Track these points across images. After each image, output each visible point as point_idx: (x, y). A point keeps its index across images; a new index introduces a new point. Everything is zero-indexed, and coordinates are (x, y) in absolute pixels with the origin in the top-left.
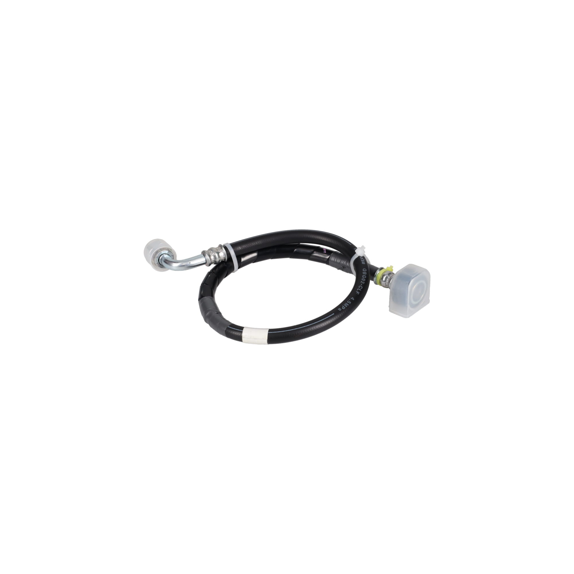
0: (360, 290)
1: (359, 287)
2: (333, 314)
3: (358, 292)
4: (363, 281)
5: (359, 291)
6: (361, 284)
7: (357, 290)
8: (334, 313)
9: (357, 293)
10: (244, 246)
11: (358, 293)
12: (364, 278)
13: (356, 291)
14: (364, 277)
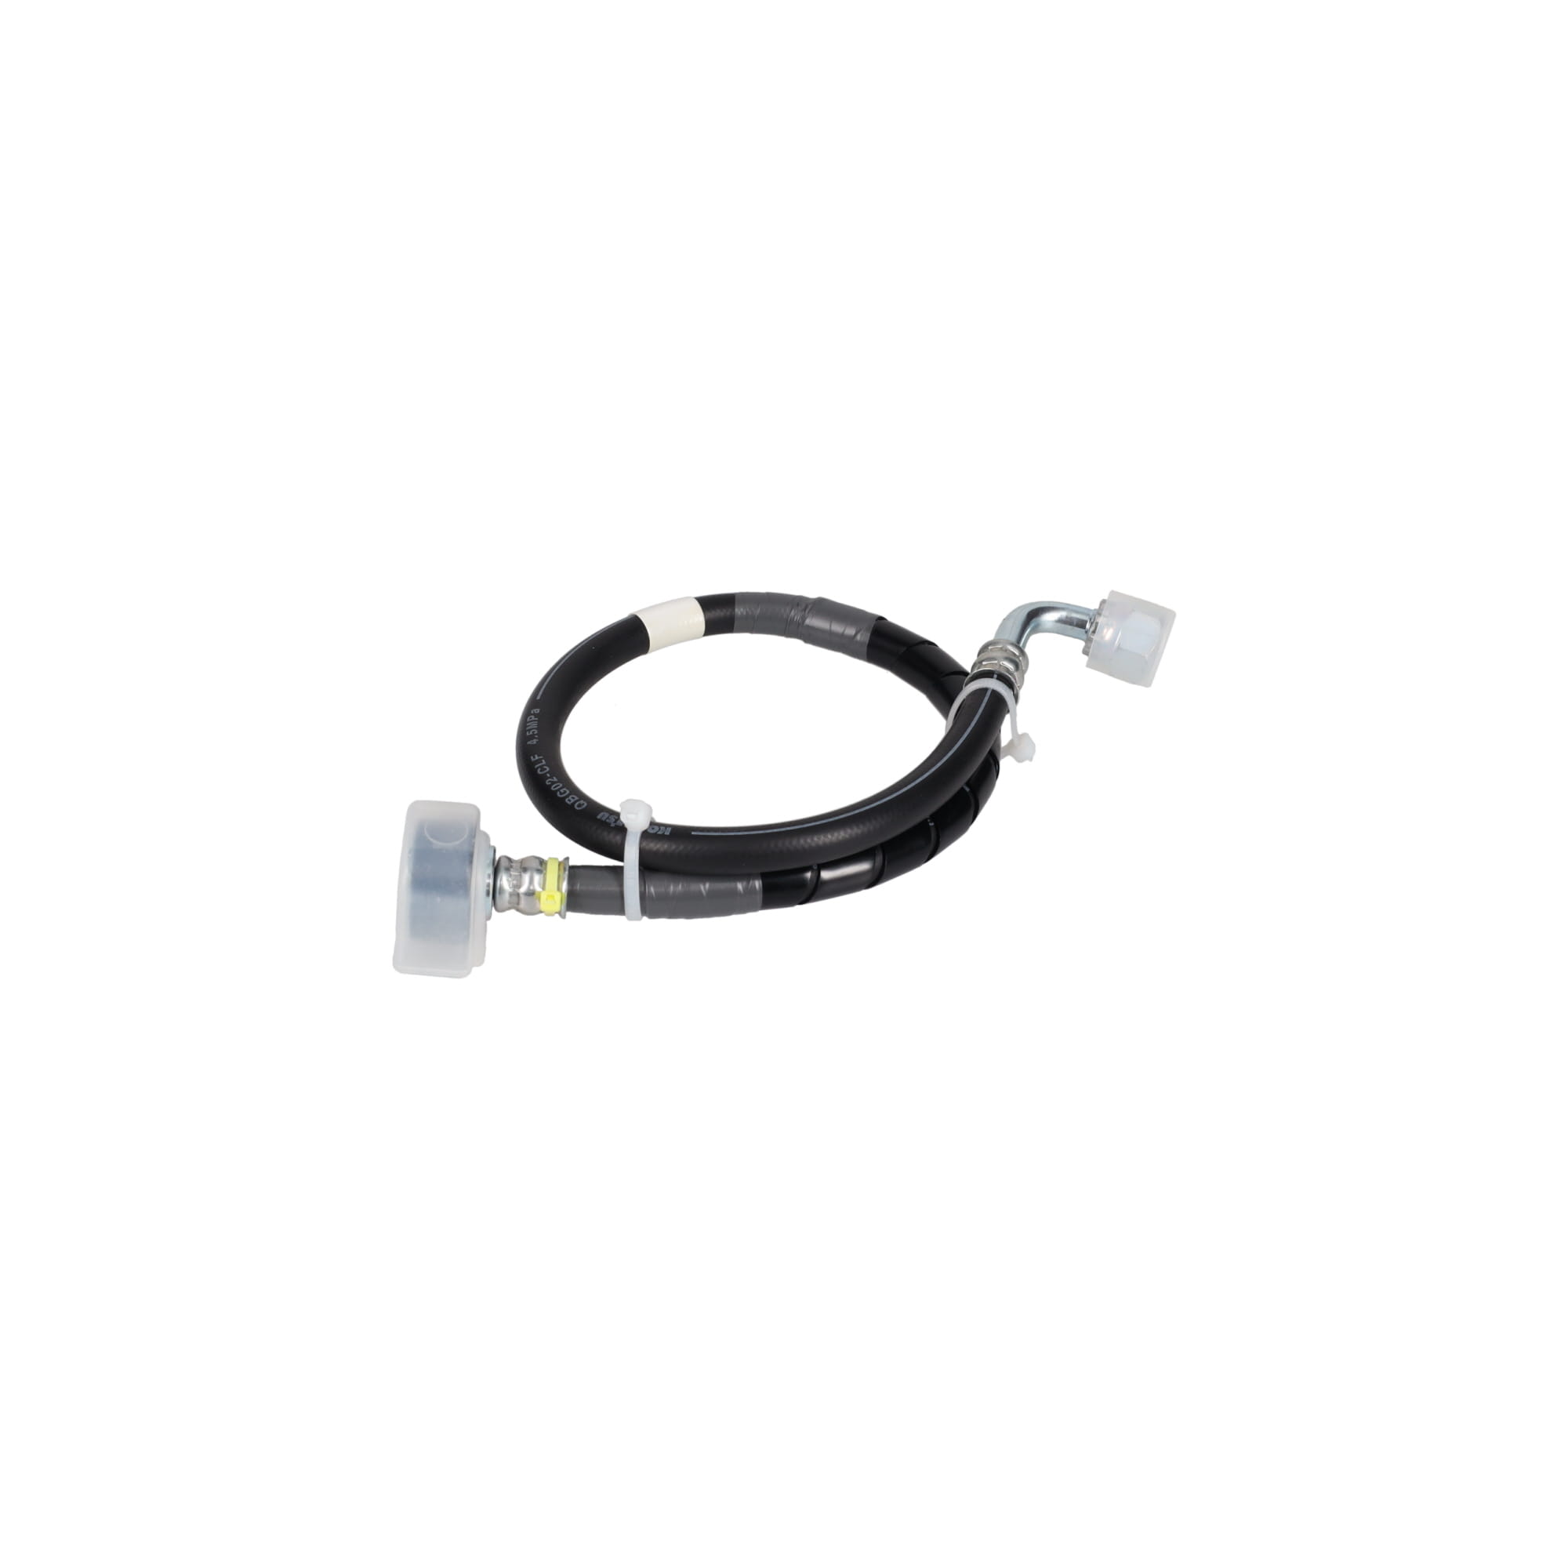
0: (537, 766)
1: (545, 767)
3: (537, 758)
4: (553, 783)
5: (539, 761)
6: (548, 775)
7: (543, 761)
9: (536, 756)
11: (534, 757)
12: (559, 790)
13: (541, 757)
14: (562, 791)
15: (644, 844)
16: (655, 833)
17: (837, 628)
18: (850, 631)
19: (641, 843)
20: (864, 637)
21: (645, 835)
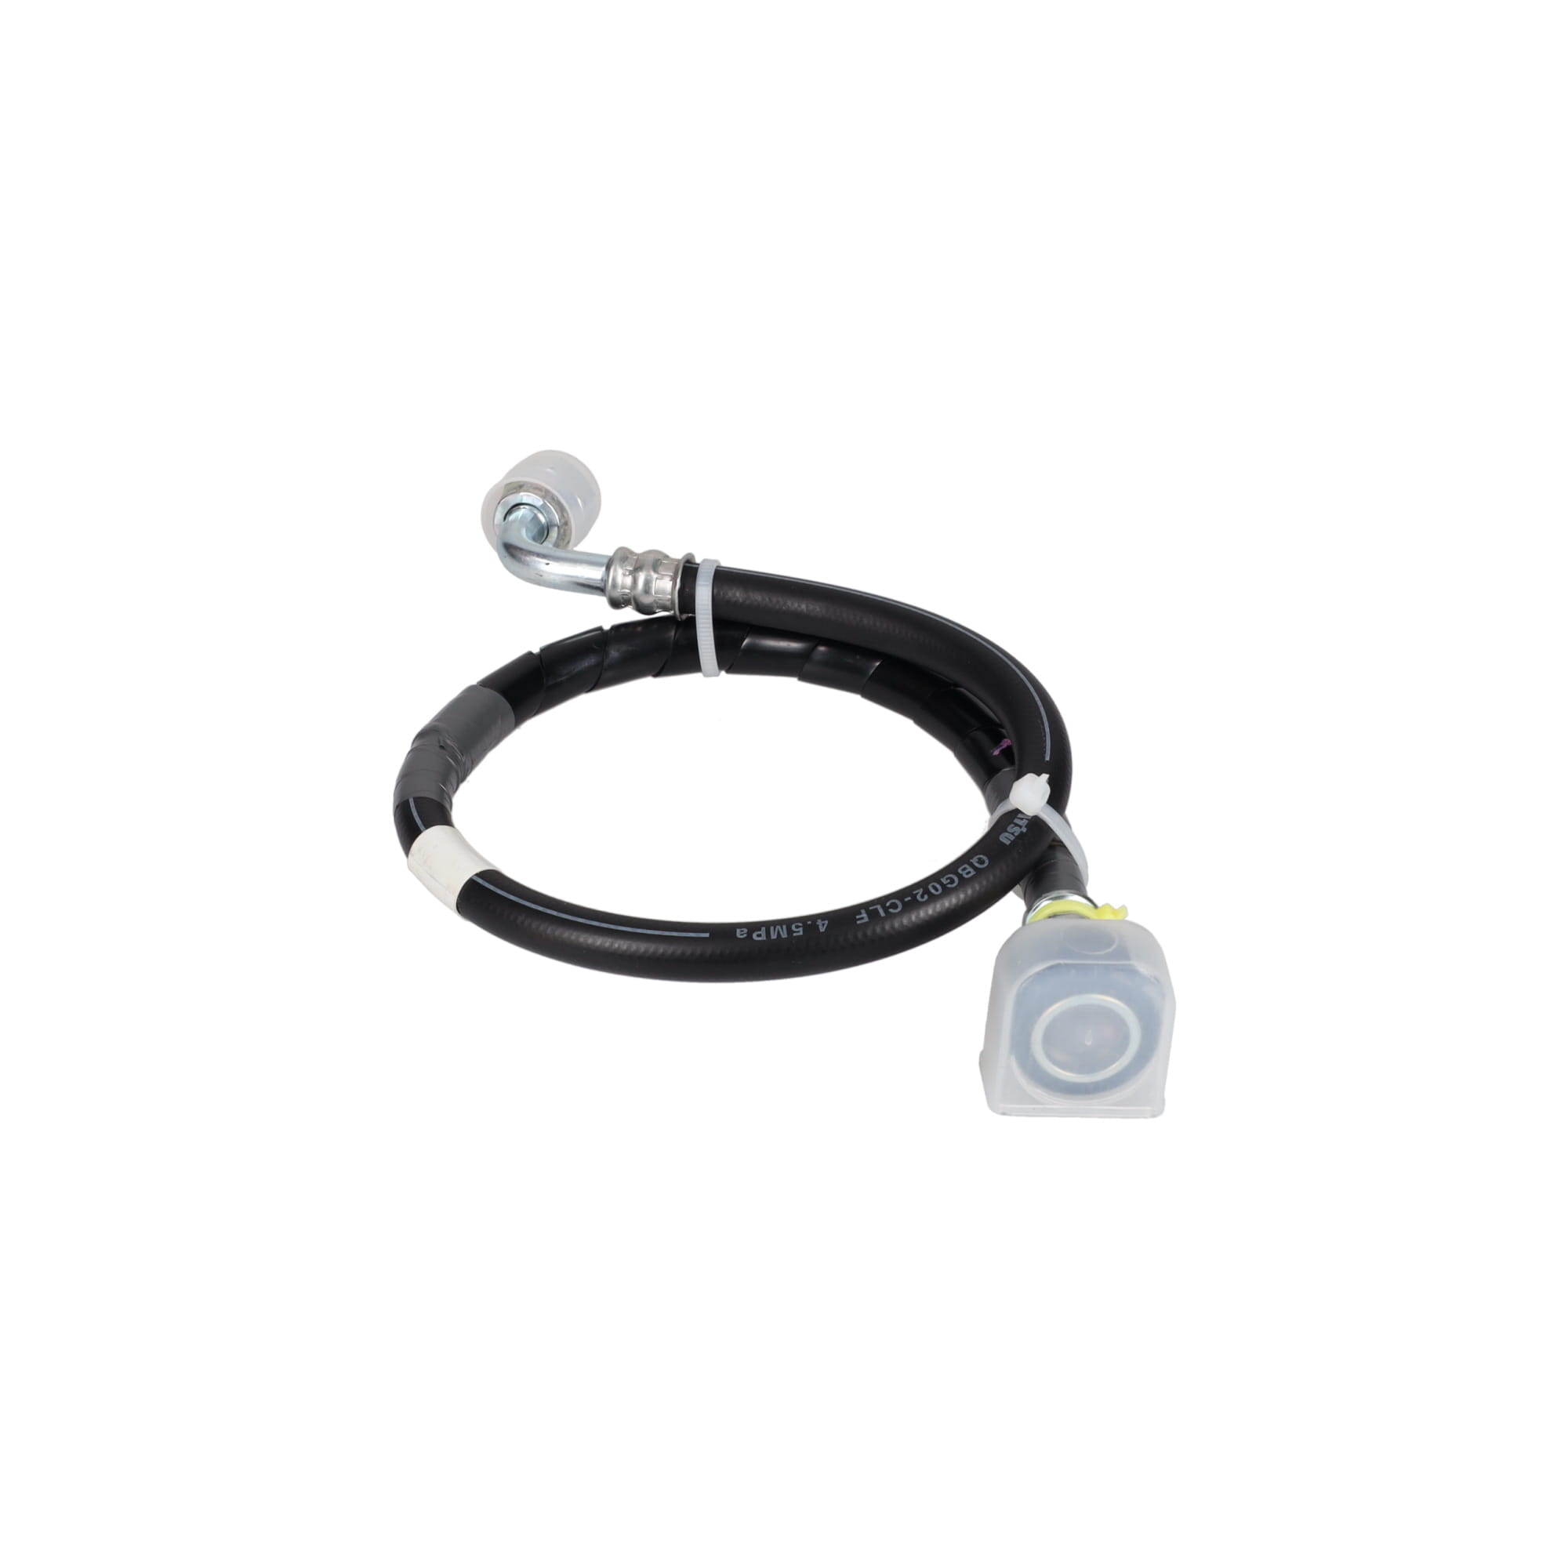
2: (707, 935)
3: (864, 915)
8: (710, 935)
10: (757, 597)
11: (862, 918)
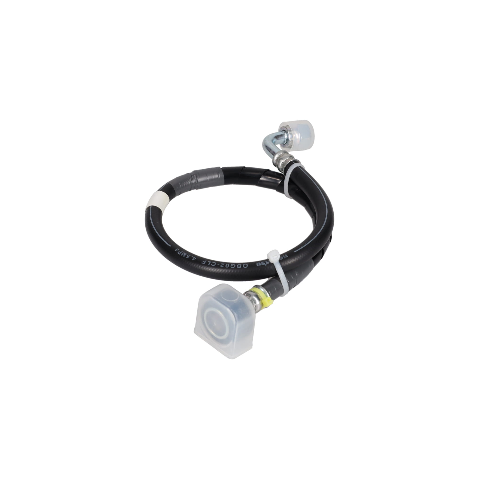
5: (207, 263)
11: (203, 263)
15: (283, 264)
16: (284, 258)
17: (208, 178)
18: (216, 176)
19: (281, 265)
20: (221, 176)
21: (280, 261)
